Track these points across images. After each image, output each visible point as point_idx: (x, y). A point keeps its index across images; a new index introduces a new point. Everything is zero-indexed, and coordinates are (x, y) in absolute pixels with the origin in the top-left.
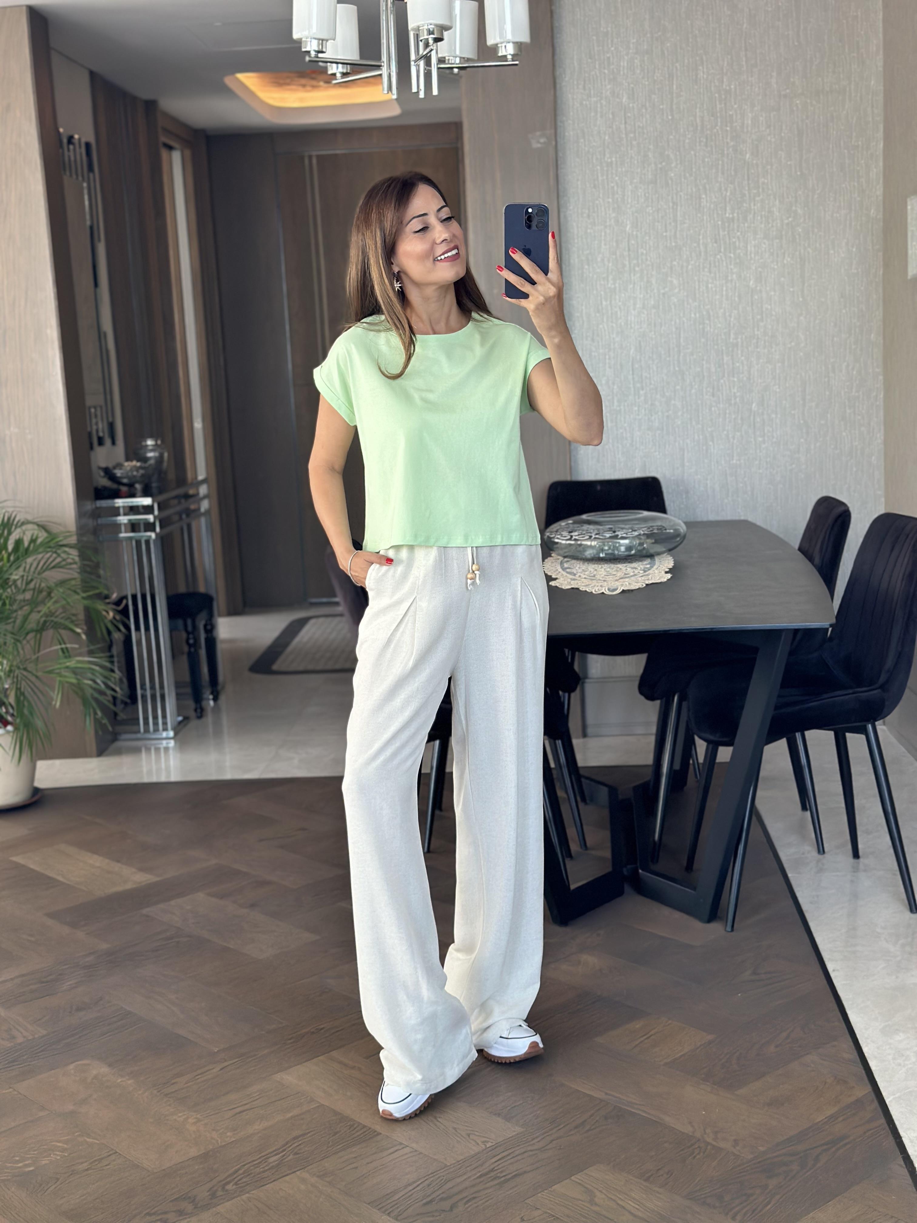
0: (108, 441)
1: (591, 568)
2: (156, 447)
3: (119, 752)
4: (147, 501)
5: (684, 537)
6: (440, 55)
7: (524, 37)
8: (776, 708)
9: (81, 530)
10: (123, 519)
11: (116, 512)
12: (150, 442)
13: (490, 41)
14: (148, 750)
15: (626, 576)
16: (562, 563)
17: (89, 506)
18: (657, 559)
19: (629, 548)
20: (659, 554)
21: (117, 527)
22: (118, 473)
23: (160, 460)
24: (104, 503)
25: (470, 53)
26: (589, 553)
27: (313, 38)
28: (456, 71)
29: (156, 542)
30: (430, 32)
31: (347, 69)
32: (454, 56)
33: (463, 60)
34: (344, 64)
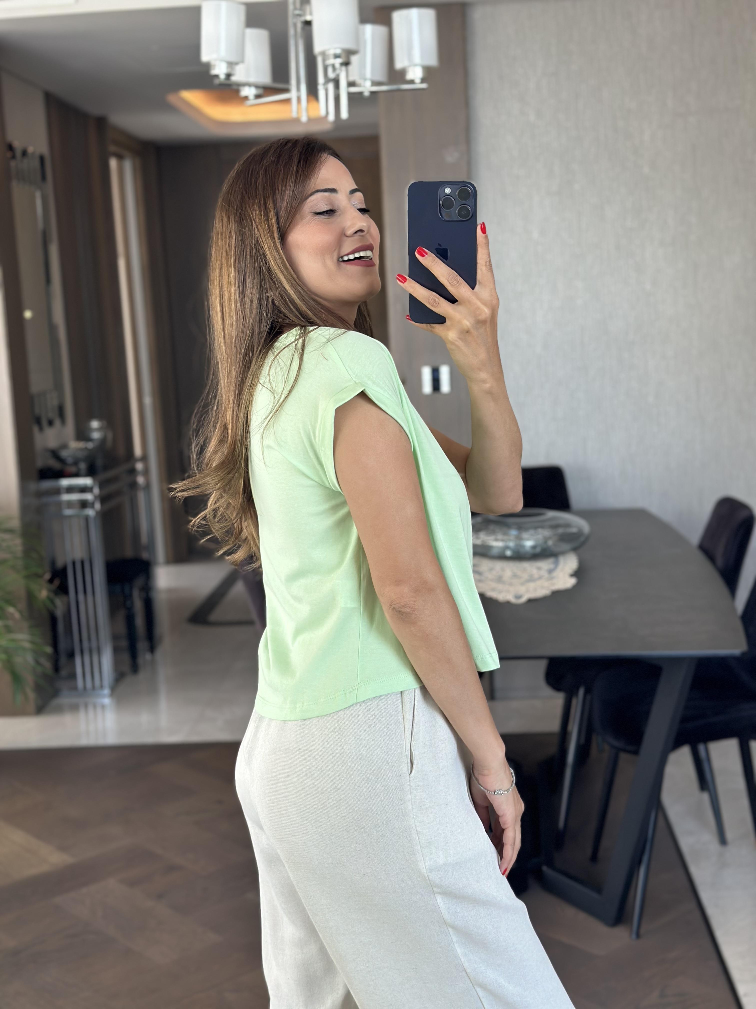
0: (57, 423)
1: (499, 565)
2: (99, 429)
3: (59, 710)
4: (87, 481)
5: (587, 538)
6: (351, 79)
7: (433, 61)
8: (684, 720)
9: (24, 508)
10: (66, 497)
11: (58, 491)
12: (95, 424)
13: (399, 65)
14: (86, 706)
15: (531, 579)
17: (33, 486)
18: (561, 559)
19: (534, 547)
20: (563, 553)
21: (59, 505)
22: (64, 454)
23: (103, 441)
24: (47, 484)
25: (381, 76)
26: (495, 552)
27: (222, 60)
28: (367, 94)
29: (95, 518)
30: (336, 56)
31: (260, 91)
32: (365, 79)
33: (374, 83)
34: (257, 87)
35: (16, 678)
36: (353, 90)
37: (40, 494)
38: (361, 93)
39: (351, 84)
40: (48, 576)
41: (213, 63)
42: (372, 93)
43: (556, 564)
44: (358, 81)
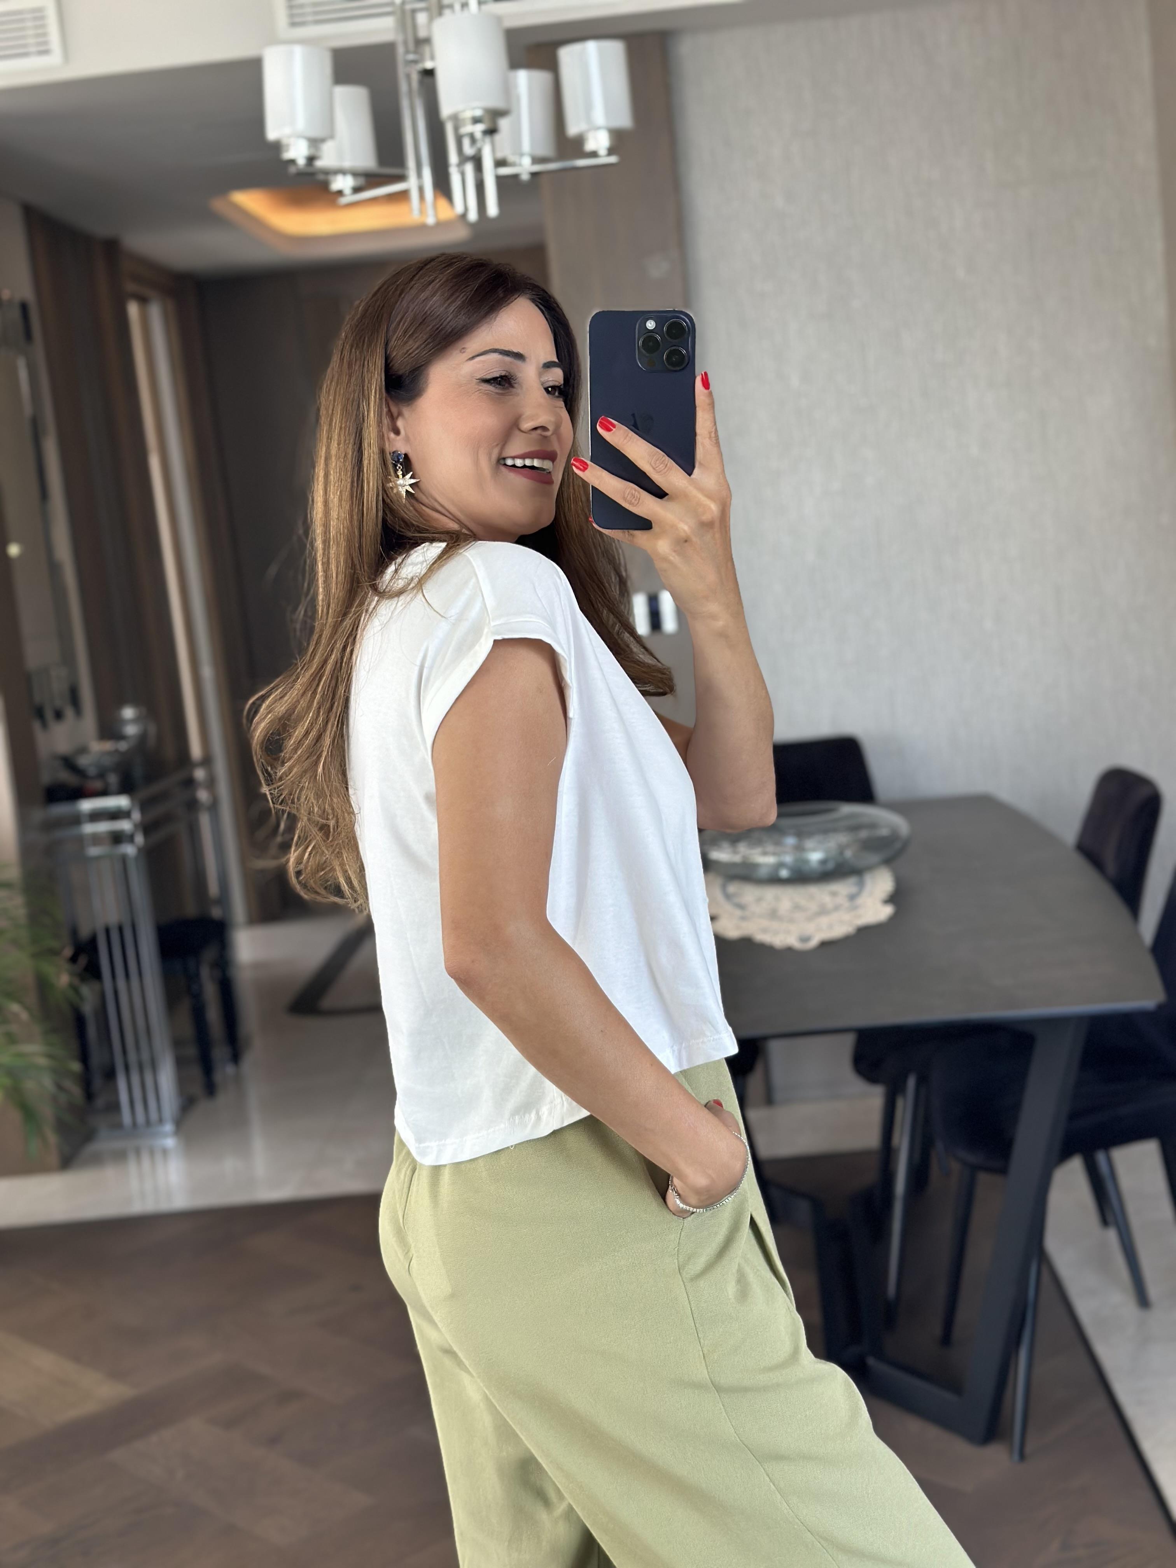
0: (69, 712)
1: (770, 893)
2: (135, 721)
3: (97, 1160)
4: (122, 802)
5: (906, 844)
6: (500, 155)
7: (624, 120)
8: (1073, 1116)
9: (26, 849)
10: (89, 828)
11: (77, 820)
12: (128, 713)
13: (573, 129)
14: (138, 1152)
15: (823, 911)
16: (724, 887)
17: (39, 814)
18: (868, 878)
19: (823, 862)
20: (870, 868)
21: (81, 840)
22: (83, 761)
23: (143, 738)
24: (60, 810)
25: (546, 149)
26: (763, 872)
27: (300, 136)
28: (525, 177)
29: (137, 858)
30: (476, 121)
31: (361, 181)
32: (522, 155)
33: (536, 160)
34: (355, 174)
35: (28, 1113)
36: (504, 171)
37: (50, 825)
38: (516, 177)
39: (500, 163)
40: (68, 952)
41: (285, 141)
42: (534, 175)
43: (861, 885)
44: (511, 158)
